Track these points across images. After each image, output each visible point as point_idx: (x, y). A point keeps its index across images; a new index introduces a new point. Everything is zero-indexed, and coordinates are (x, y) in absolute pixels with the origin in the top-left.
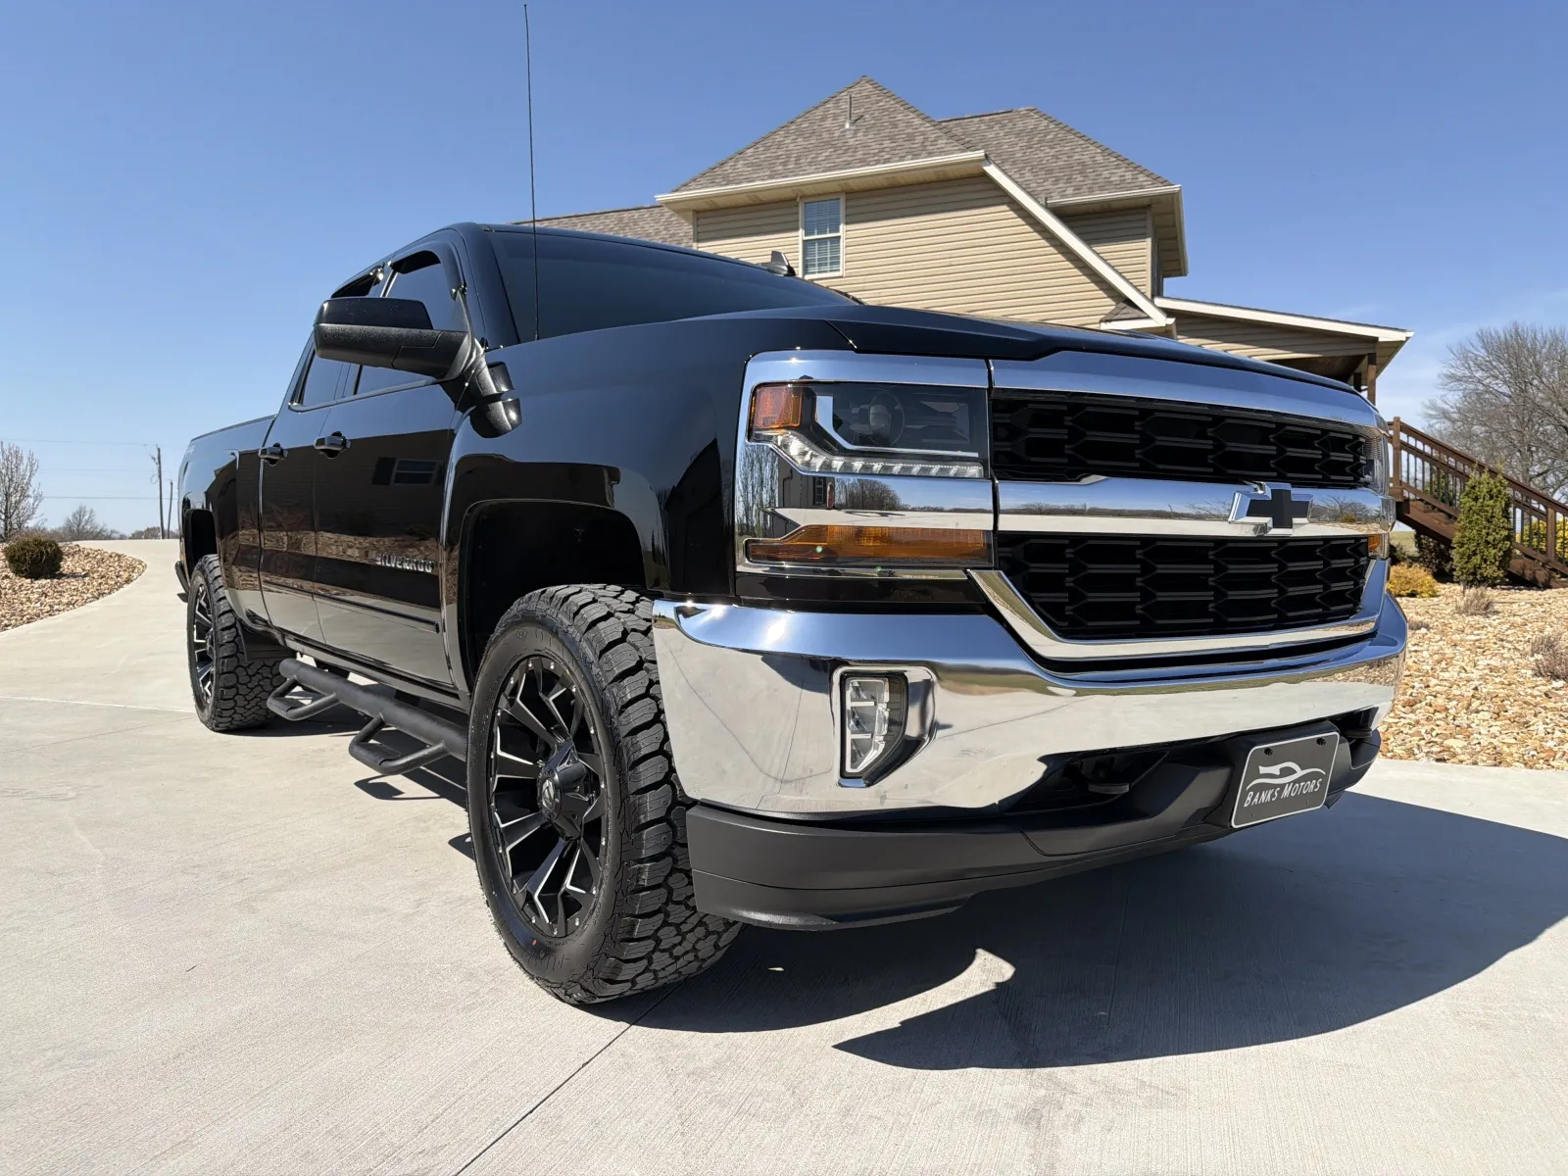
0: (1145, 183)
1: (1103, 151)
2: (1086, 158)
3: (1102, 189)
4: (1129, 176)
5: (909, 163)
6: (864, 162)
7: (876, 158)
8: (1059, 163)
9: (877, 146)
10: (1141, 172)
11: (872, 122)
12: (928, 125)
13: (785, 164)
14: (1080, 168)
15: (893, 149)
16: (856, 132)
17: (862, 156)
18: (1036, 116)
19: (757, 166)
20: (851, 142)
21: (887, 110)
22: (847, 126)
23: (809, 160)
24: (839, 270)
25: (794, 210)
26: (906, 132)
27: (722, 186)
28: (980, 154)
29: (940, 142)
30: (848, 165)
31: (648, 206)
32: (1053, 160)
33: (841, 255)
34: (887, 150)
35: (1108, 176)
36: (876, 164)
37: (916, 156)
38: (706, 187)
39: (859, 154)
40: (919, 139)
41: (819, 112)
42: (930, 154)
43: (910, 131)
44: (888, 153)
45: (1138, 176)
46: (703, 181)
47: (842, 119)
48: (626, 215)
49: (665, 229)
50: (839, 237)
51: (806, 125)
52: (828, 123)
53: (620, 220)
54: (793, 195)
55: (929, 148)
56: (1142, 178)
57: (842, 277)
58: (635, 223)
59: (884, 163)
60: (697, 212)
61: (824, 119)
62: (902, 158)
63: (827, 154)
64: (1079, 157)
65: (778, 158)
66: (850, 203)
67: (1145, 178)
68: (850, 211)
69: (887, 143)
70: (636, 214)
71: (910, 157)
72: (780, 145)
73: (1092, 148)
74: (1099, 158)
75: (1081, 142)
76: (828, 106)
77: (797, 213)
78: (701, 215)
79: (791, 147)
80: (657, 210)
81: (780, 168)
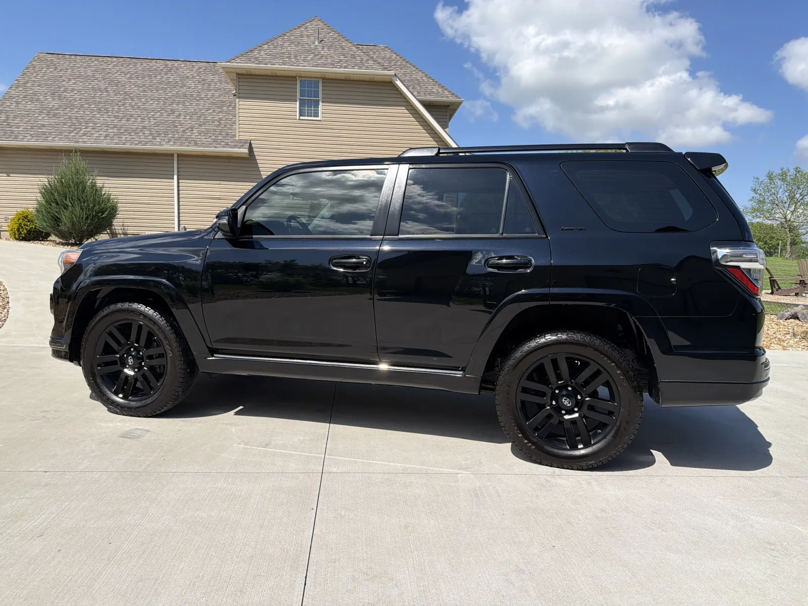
0: (448, 96)
1: (426, 76)
2: (418, 78)
3: (430, 94)
4: (440, 90)
5: (356, 70)
6: (333, 65)
7: (339, 64)
8: (407, 78)
9: (337, 58)
10: (445, 90)
11: (330, 44)
12: (360, 51)
13: (289, 58)
14: (417, 82)
15: (347, 61)
16: (323, 48)
17: (331, 62)
18: (389, 51)
19: (274, 56)
20: (322, 53)
21: (335, 38)
22: (317, 43)
23: (302, 58)
24: (318, 117)
25: (294, 82)
26: (350, 53)
27: (255, 64)
28: (392, 73)
29: (369, 62)
30: (325, 65)
31: (182, 60)
32: (404, 76)
33: (320, 109)
34: (343, 61)
35: (431, 89)
36: (340, 68)
37: (360, 68)
38: (248, 63)
39: (329, 61)
40: (358, 58)
41: (298, 32)
42: (367, 68)
43: (352, 53)
44: (345, 63)
45: (445, 91)
46: (243, 59)
47: (312, 38)
48: (168, 62)
49: (198, 75)
50: (319, 100)
51: (294, 38)
52: (305, 39)
53: (166, 66)
54: (295, 75)
55: (365, 64)
56: (446, 93)
57: (320, 121)
58: (177, 69)
59: (344, 68)
60: (238, 74)
61: (302, 36)
62: (353, 67)
63: (312, 57)
64: (416, 77)
65: (283, 53)
66: (325, 84)
67: (448, 93)
68: (325, 88)
69: (342, 58)
70: (176, 64)
71: (357, 67)
72: (282, 46)
73: (420, 73)
74: (424, 78)
75: (414, 69)
76: (301, 29)
77: (296, 84)
78: (240, 76)
79: (289, 48)
80: (188, 63)
81: (287, 59)
